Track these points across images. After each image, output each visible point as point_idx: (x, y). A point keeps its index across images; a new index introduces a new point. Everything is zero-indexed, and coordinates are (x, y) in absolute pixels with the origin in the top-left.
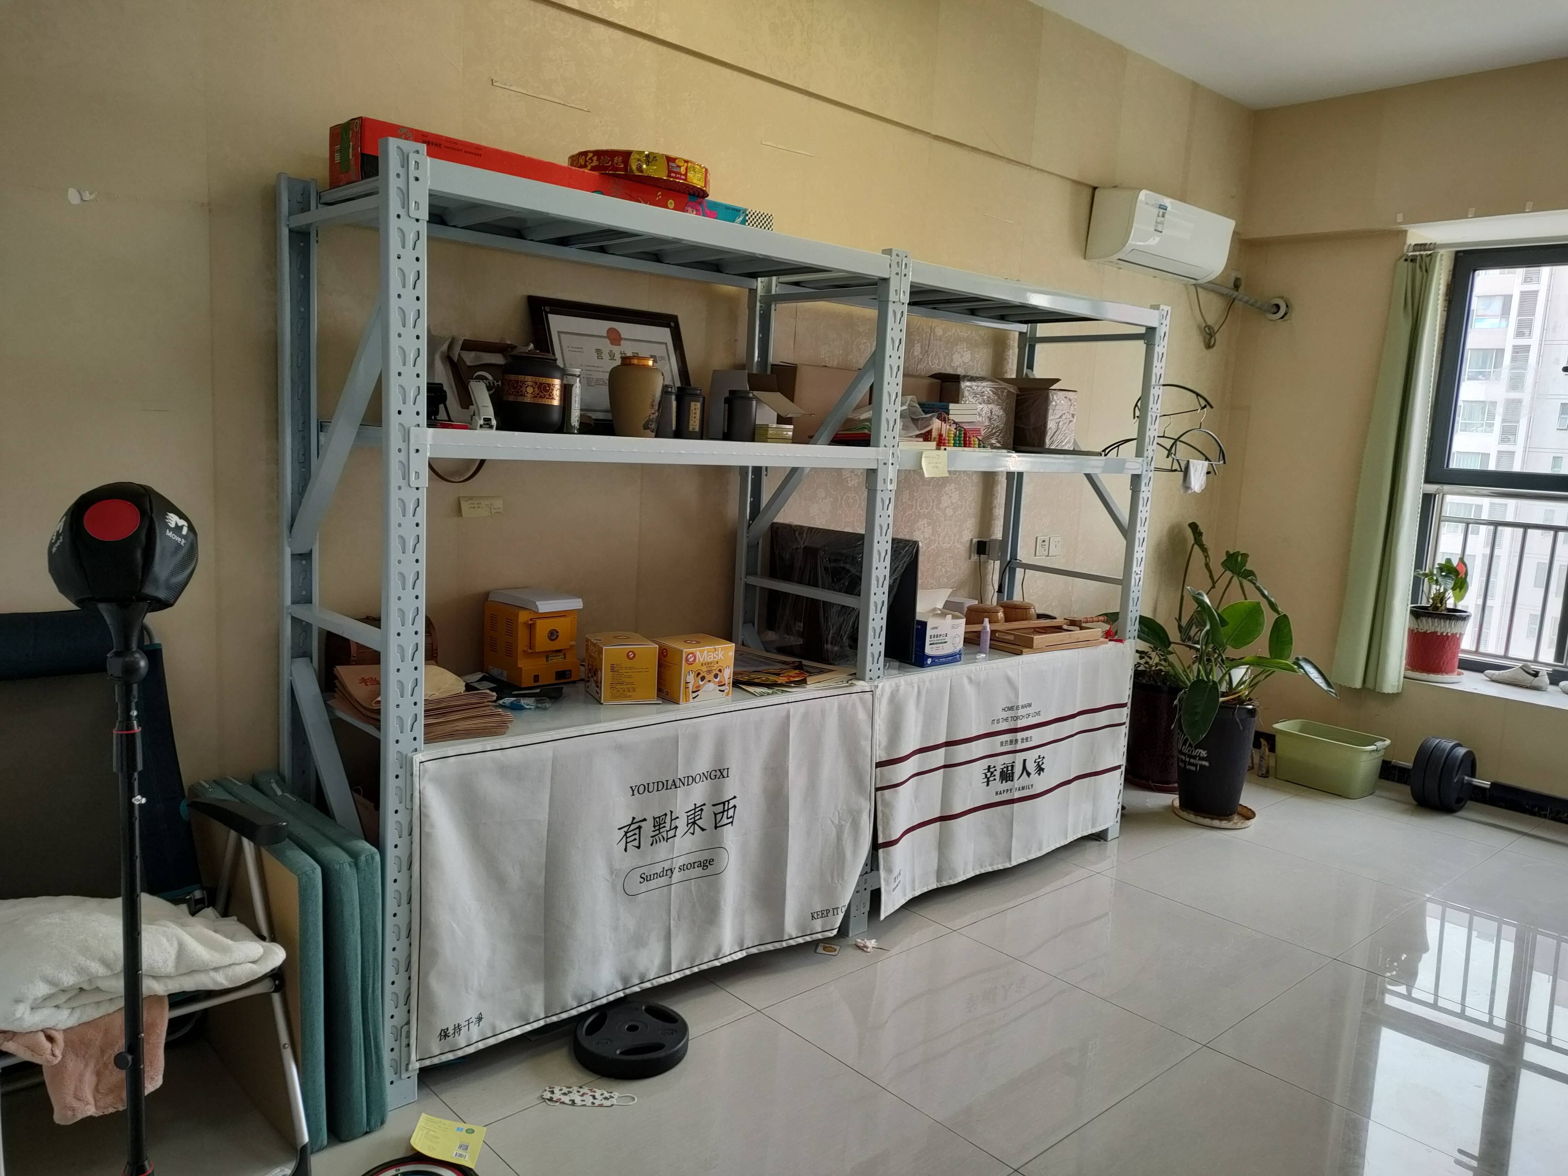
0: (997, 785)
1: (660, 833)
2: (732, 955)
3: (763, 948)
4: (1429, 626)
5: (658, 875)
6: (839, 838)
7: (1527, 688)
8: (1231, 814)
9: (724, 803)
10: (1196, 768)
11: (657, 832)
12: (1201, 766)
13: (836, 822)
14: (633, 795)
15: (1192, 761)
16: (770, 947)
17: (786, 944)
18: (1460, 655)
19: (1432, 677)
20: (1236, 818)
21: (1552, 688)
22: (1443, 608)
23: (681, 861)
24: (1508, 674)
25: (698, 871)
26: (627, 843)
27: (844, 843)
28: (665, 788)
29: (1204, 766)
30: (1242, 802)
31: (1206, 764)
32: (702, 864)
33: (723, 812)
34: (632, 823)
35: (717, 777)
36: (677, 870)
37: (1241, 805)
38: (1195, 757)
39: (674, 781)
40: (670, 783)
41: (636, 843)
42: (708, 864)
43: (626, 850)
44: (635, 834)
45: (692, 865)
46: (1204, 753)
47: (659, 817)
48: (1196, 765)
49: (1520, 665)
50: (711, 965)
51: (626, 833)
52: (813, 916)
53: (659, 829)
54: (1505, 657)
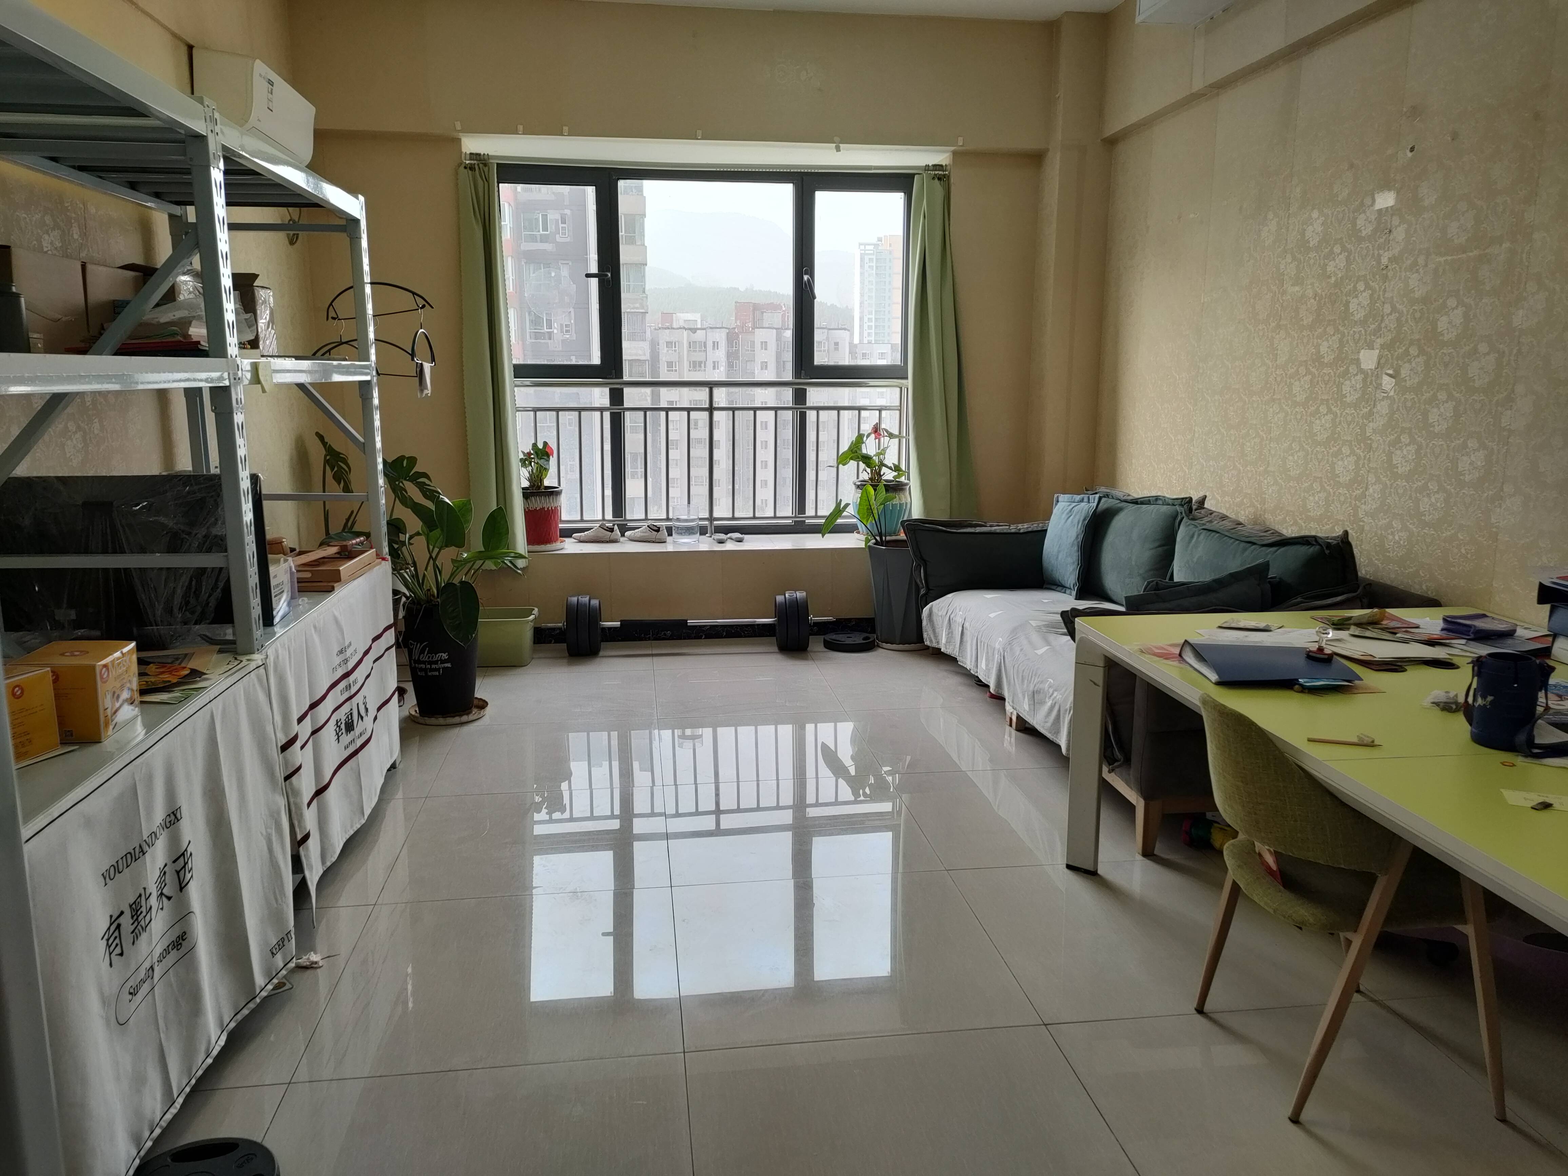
0: (346, 739)
1: (139, 923)
2: (218, 1042)
3: (239, 1017)
4: (538, 503)
5: (143, 981)
6: (270, 850)
7: (607, 542)
8: (471, 708)
9: (183, 854)
10: (439, 673)
11: (136, 923)
12: (444, 668)
13: (264, 833)
14: (106, 884)
15: (434, 666)
16: (246, 1012)
17: (260, 998)
18: (560, 525)
19: (549, 547)
20: (475, 710)
21: (622, 539)
22: (542, 487)
23: (158, 950)
24: (592, 534)
25: (174, 955)
26: (110, 954)
27: (276, 855)
28: (134, 860)
29: (447, 667)
30: (478, 695)
31: (449, 665)
32: (176, 944)
33: (184, 867)
34: (111, 924)
35: (172, 822)
36: (157, 964)
37: (476, 698)
38: (436, 663)
39: (140, 846)
40: (137, 850)
41: (118, 950)
42: (181, 941)
43: (111, 965)
44: (116, 938)
45: (167, 951)
46: (445, 656)
47: (135, 902)
48: (438, 670)
49: (598, 525)
50: (205, 1066)
51: (108, 940)
52: (273, 953)
53: (137, 919)
54: (582, 521)
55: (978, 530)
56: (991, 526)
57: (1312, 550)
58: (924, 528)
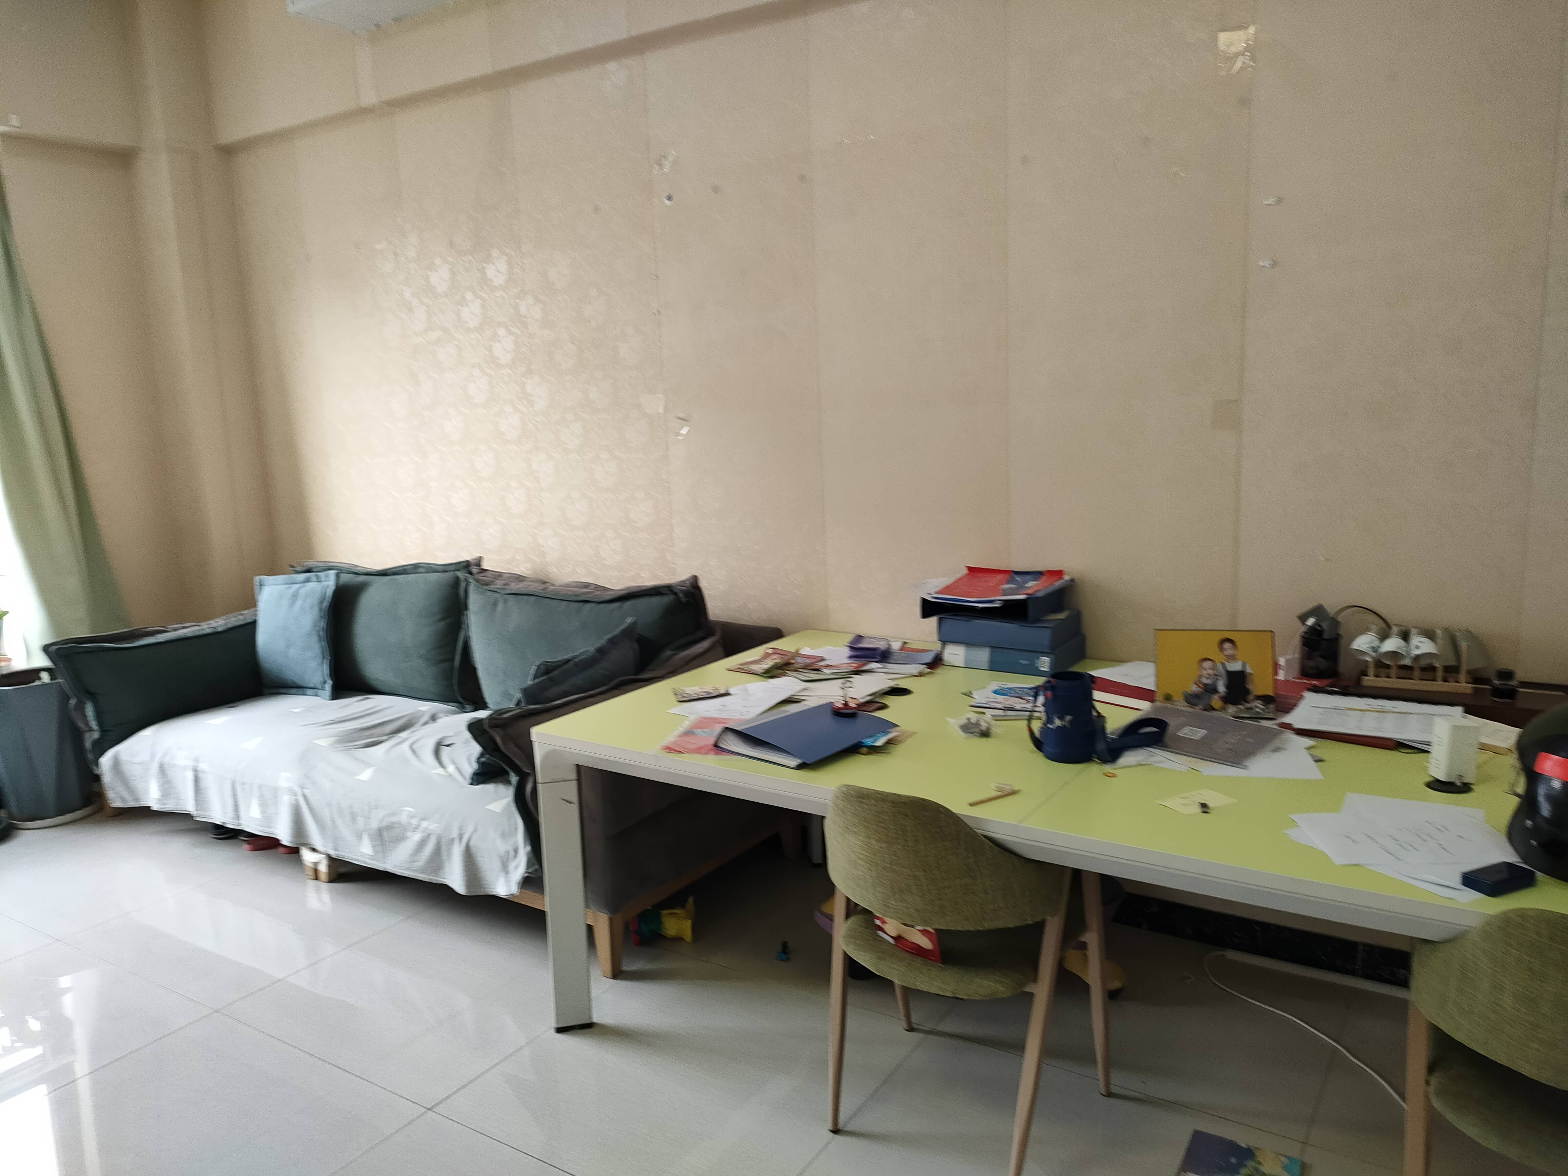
55: (160, 638)
56: (175, 630)
57: (666, 600)
58: (81, 650)
